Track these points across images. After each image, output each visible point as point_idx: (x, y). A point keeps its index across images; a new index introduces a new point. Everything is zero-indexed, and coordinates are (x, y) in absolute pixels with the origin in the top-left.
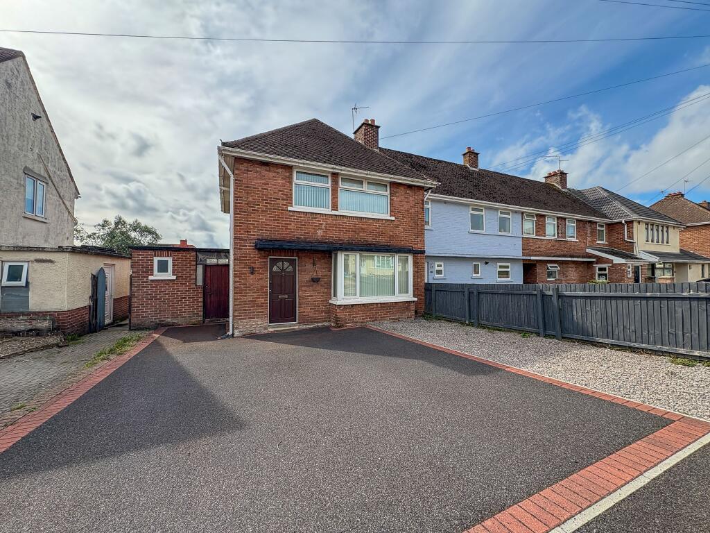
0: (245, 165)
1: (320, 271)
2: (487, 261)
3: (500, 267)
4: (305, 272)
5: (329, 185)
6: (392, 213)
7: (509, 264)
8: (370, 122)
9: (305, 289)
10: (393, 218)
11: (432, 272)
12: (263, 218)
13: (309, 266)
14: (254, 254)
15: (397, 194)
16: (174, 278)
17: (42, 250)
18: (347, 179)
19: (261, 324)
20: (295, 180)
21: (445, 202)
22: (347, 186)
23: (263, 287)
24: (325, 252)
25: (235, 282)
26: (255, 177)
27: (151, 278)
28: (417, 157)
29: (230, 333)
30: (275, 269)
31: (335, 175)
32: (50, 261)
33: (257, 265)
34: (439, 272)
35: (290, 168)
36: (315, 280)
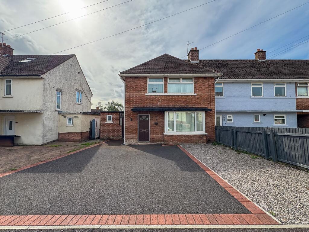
0: (129, 79)
1: (159, 120)
2: (264, 114)
3: (276, 117)
4: (152, 120)
5: (163, 82)
6: (195, 92)
7: (285, 115)
8: (194, 49)
9: (153, 127)
10: (196, 94)
11: (224, 120)
12: (136, 99)
13: (154, 118)
14: (132, 113)
15: (198, 82)
16: (113, 122)
17: (75, 114)
18: (171, 79)
19: (135, 141)
20: (148, 82)
21: (233, 83)
22: (172, 82)
23: (136, 126)
24: (161, 112)
25: (125, 124)
26: (133, 83)
27: (106, 122)
28: (222, 61)
29: (124, 144)
30: (141, 119)
31: (166, 78)
32: (77, 117)
33: (133, 118)
34: (230, 120)
35: (146, 78)
36: (156, 124)
